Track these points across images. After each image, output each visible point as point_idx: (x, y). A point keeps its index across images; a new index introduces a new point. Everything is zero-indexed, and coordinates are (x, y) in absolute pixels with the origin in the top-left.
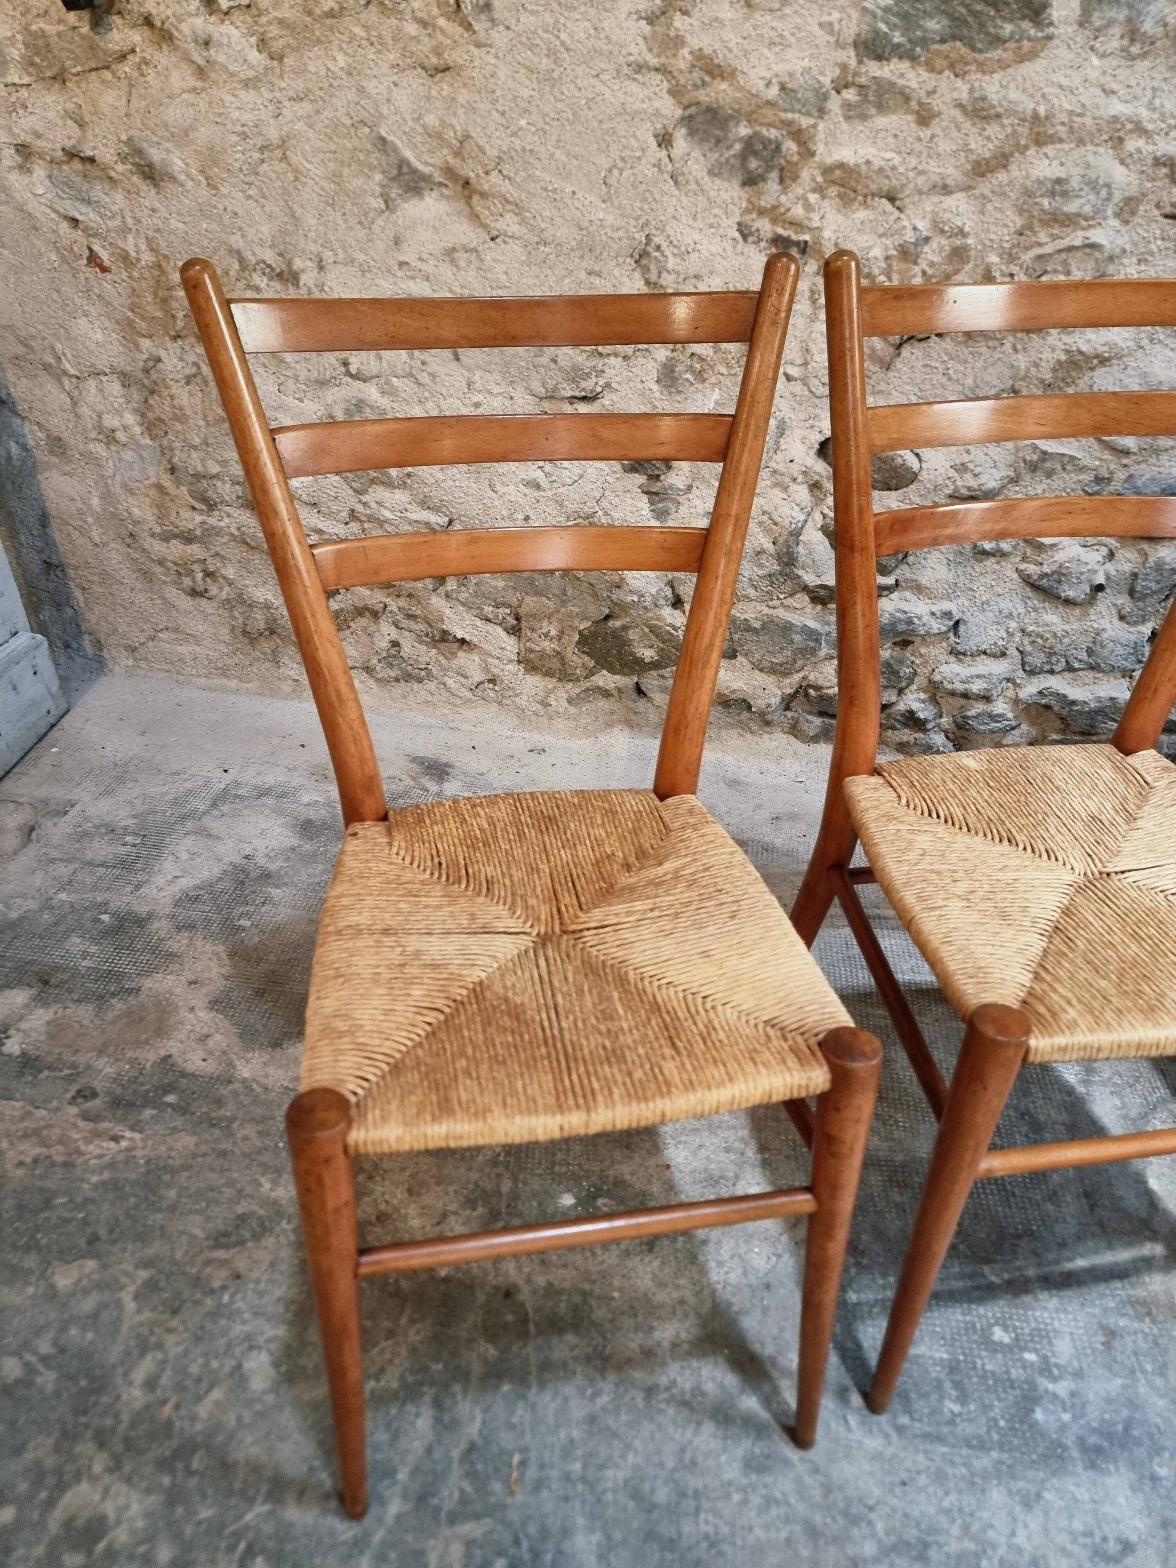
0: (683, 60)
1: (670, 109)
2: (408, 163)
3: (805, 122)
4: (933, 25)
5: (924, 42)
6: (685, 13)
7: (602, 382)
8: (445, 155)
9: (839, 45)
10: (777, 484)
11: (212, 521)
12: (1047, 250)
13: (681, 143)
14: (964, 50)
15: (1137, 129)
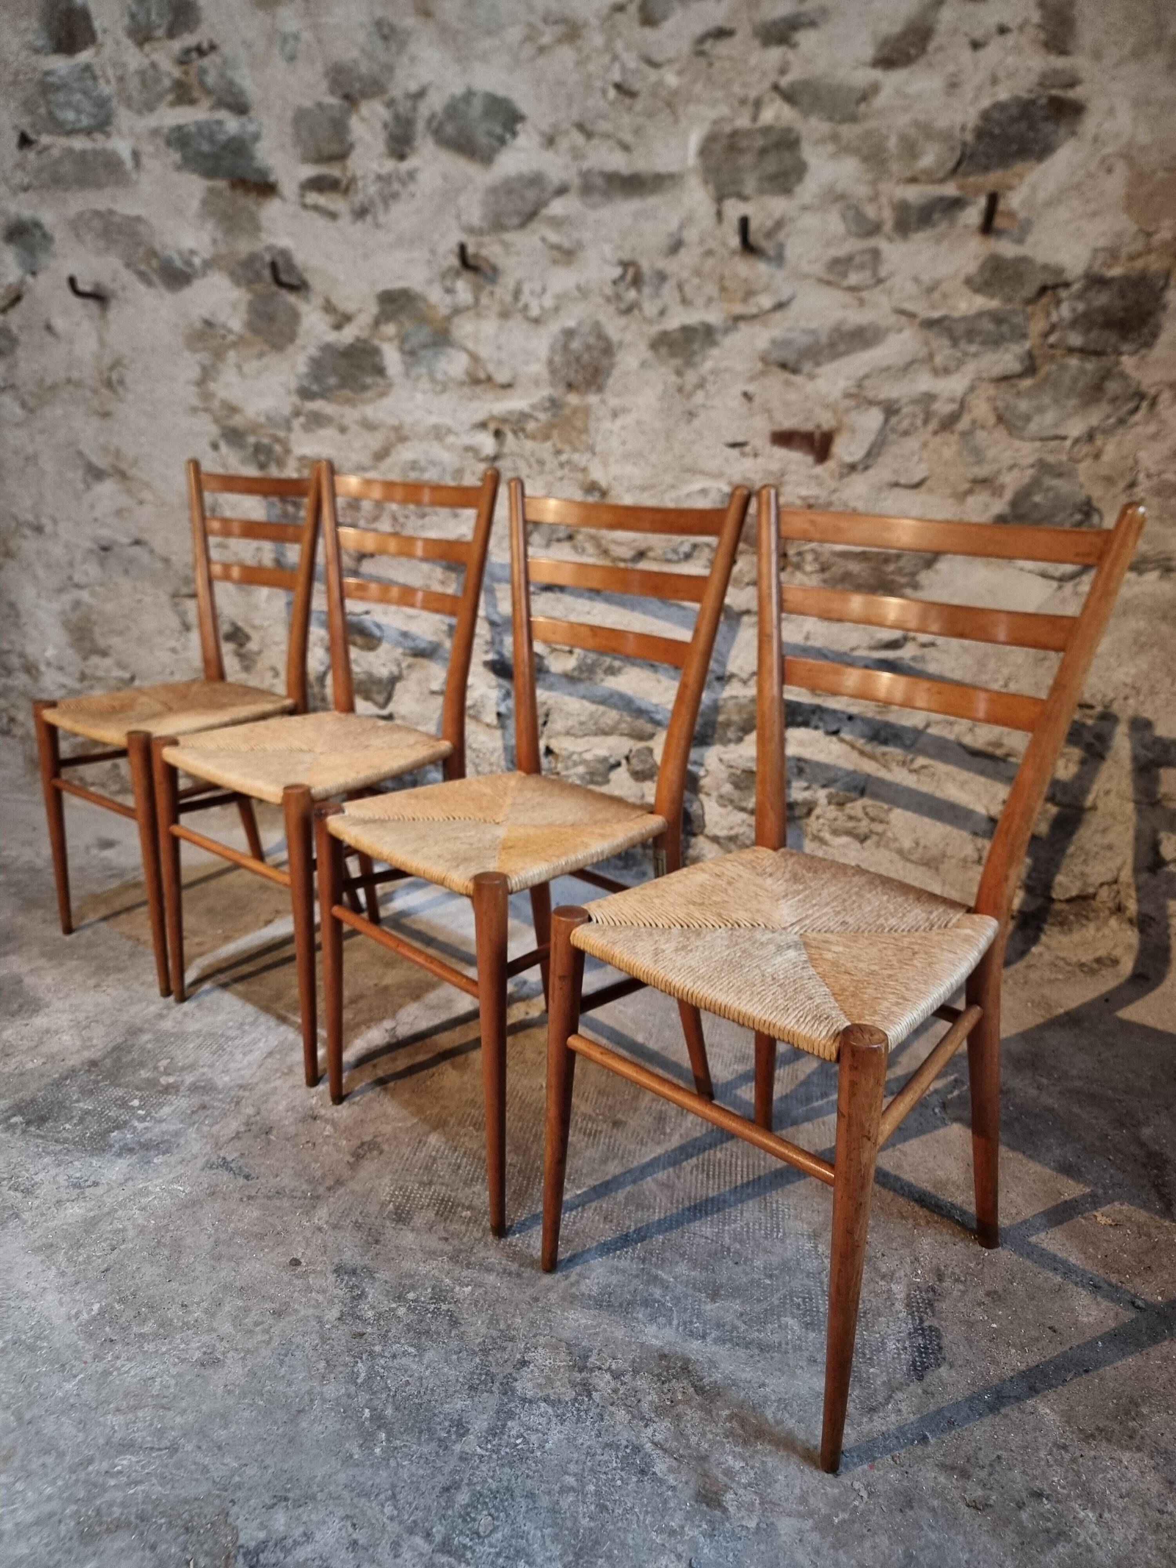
0: (216, 404)
1: (214, 430)
2: (94, 464)
3: (281, 434)
4: (332, 381)
6: (214, 381)
8: (110, 459)
9: (289, 393)
13: (224, 448)
14: (351, 393)
15: (449, 431)
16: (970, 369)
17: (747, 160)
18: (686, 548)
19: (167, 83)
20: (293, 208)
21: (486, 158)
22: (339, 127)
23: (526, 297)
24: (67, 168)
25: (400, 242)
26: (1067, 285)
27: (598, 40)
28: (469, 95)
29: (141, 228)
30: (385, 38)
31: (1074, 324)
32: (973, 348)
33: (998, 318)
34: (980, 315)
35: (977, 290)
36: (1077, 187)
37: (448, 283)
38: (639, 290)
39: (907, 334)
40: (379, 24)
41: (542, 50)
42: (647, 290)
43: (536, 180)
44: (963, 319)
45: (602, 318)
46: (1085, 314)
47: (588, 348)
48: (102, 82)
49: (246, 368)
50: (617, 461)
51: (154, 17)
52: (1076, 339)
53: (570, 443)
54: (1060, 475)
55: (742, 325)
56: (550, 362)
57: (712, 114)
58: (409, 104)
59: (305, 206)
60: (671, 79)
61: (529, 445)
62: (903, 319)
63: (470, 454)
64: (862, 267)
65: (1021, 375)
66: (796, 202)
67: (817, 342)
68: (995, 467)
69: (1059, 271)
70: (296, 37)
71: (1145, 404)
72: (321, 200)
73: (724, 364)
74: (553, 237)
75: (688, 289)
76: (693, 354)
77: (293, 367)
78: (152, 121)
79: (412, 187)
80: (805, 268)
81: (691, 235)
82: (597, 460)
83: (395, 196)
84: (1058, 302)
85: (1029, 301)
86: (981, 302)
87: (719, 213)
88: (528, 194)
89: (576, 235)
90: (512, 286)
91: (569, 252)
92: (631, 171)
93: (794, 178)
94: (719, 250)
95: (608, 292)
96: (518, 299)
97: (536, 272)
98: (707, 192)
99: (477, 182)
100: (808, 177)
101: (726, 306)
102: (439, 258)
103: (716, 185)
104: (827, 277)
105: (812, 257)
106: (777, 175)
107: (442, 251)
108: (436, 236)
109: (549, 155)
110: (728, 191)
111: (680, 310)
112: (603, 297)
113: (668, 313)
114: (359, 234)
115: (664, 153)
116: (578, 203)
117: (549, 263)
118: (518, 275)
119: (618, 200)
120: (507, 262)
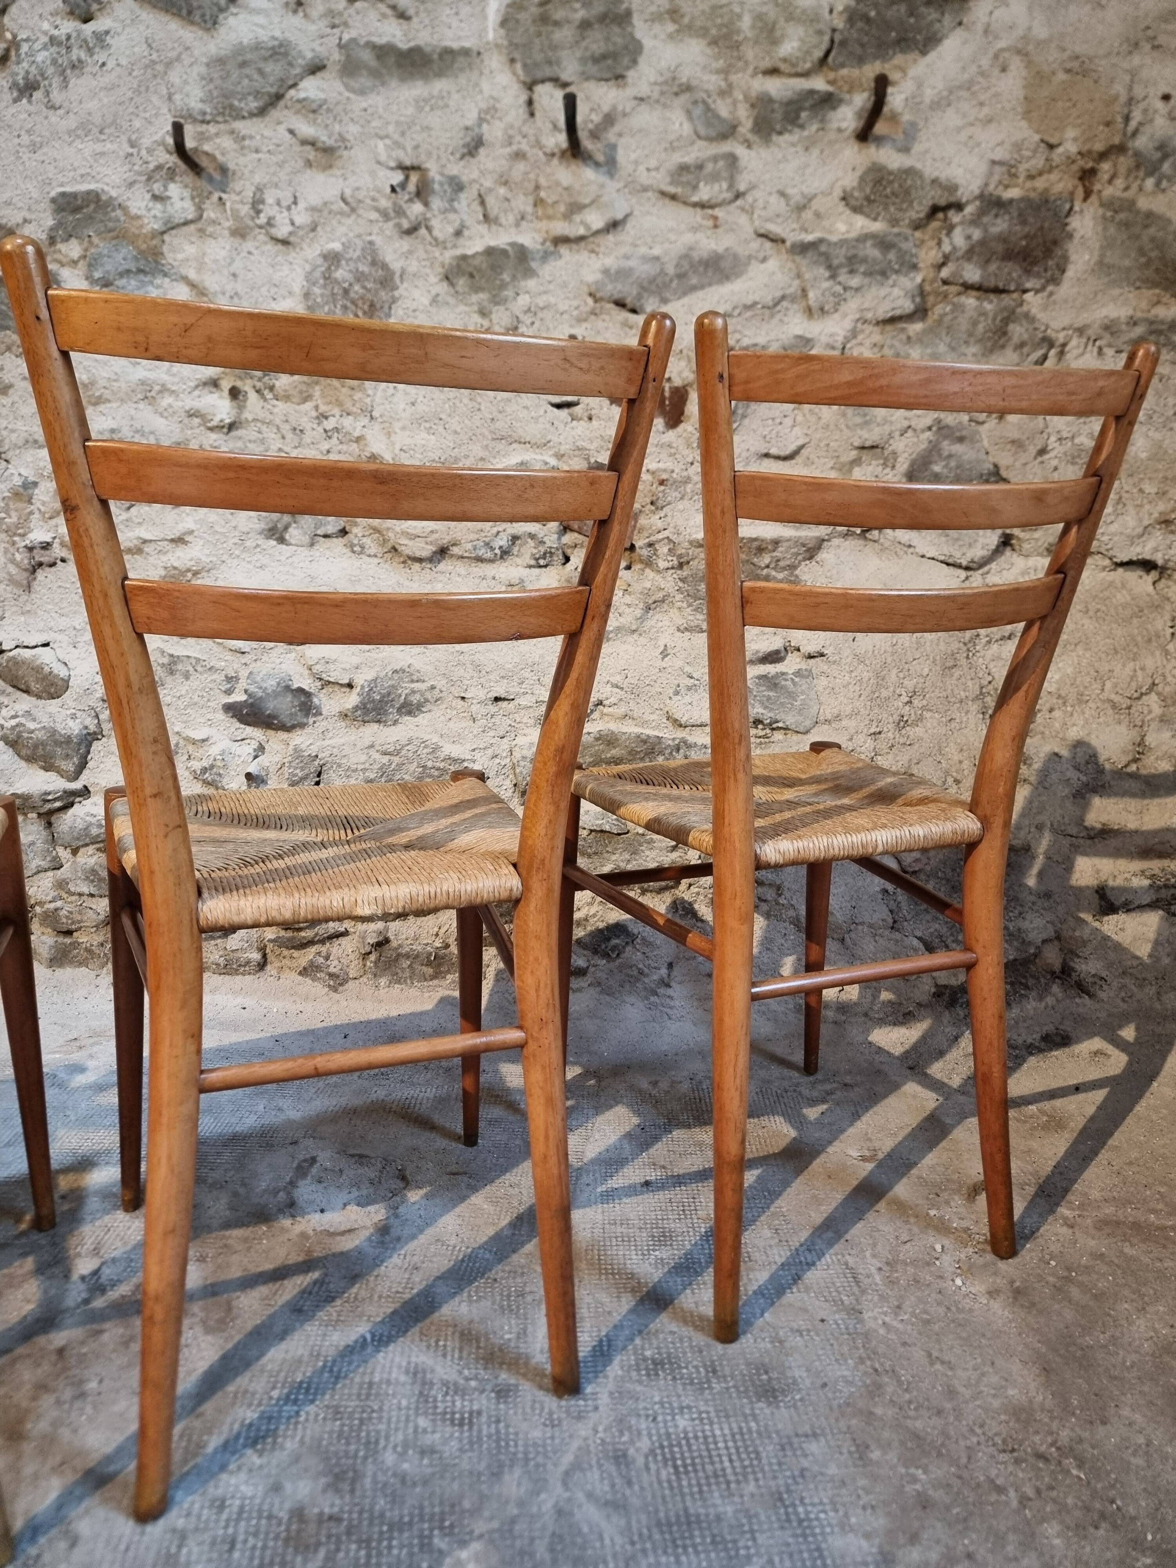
15: (164, 390)
16: (852, 306)
17: (564, 35)
18: (502, 541)
21: (209, 20)
23: (269, 210)
25: (84, 129)
26: (959, 207)
31: (969, 254)
32: (855, 281)
33: (884, 244)
34: (863, 238)
35: (856, 210)
36: (968, 86)
37: (157, 188)
38: (426, 204)
39: (772, 264)
42: (436, 203)
43: (280, 51)
44: (842, 243)
45: (378, 240)
46: (983, 243)
47: (360, 278)
50: (403, 428)
52: (972, 274)
53: (340, 404)
54: (961, 440)
55: (564, 250)
56: (307, 295)
61: (281, 407)
62: (768, 245)
63: (197, 421)
64: (715, 177)
65: (909, 317)
66: (630, 92)
67: (662, 272)
68: (887, 429)
69: (952, 188)
71: (1053, 352)
73: (541, 301)
74: (306, 130)
75: (490, 201)
76: (503, 286)
79: (101, 57)
80: (644, 178)
81: (493, 132)
82: (377, 427)
83: (77, 66)
84: (950, 229)
85: (918, 226)
86: (861, 224)
87: (530, 102)
88: (269, 67)
89: (337, 127)
90: (249, 194)
91: (328, 151)
92: (412, 44)
93: (626, 61)
94: (531, 152)
95: (384, 203)
96: (258, 212)
97: (283, 175)
98: (514, 74)
99: (196, 52)
100: (642, 60)
101: (544, 225)
102: (144, 153)
103: (525, 66)
104: (672, 190)
105: (653, 163)
106: (604, 57)
107: (146, 142)
108: (137, 123)
109: (297, 20)
110: (539, 75)
111: (483, 229)
112: (377, 210)
113: (466, 233)
114: (24, 116)
115: (455, 23)
116: (338, 86)
117: (300, 163)
118: (257, 179)
119: (394, 83)
120: (242, 161)
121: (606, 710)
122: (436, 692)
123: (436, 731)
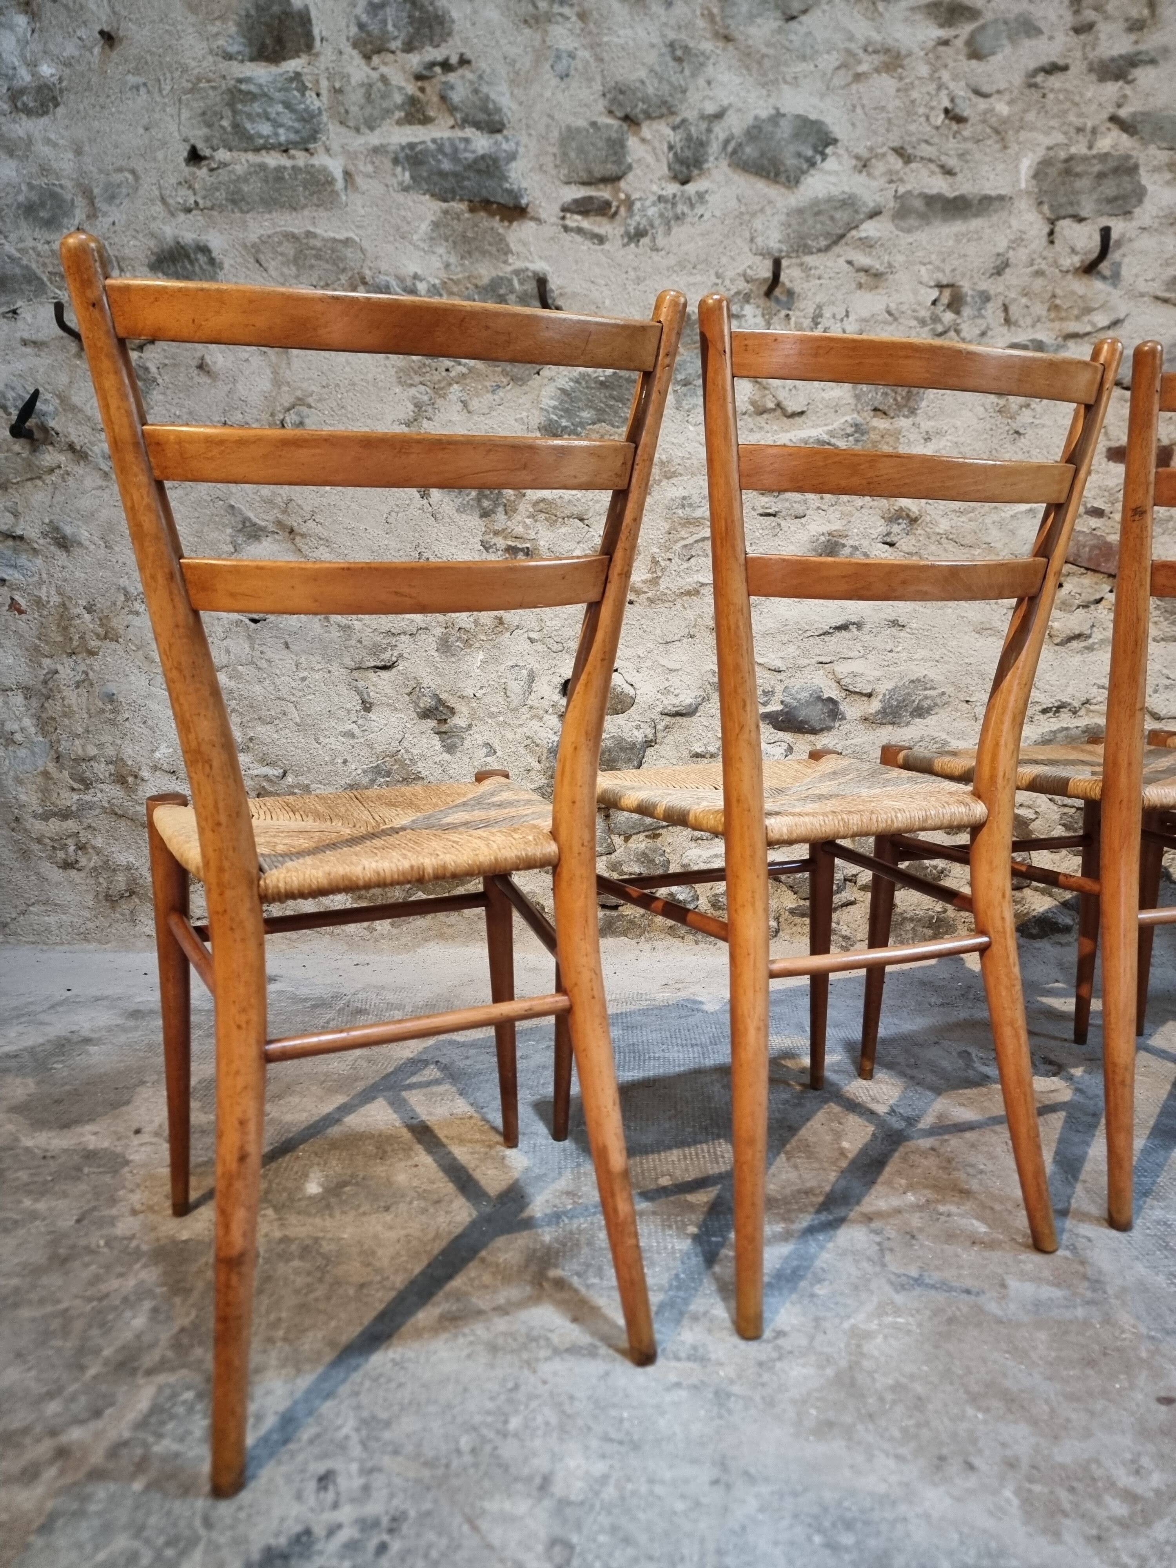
2: (250, 520)
4: (586, 415)
5: (582, 425)
6: (429, 419)
7: (396, 653)
8: (276, 513)
10: (533, 717)
11: (88, 798)
12: (690, 540)
13: (436, 494)
14: (608, 428)
17: (1083, 183)
19: (398, 98)
20: (551, 229)
21: (792, 181)
22: (617, 147)
23: (826, 322)
24: (253, 188)
25: (681, 265)
27: (924, 70)
28: (777, 116)
29: (349, 253)
30: (678, 60)
37: (736, 308)
38: (958, 312)
40: (672, 45)
41: (858, 77)
42: (967, 311)
43: (848, 202)
48: (310, 95)
49: (474, 404)
51: (390, 27)
55: (1070, 344)
57: (1048, 141)
58: (704, 126)
59: (566, 229)
60: (1002, 108)
66: (1135, 224)
70: (572, 56)
72: (585, 223)
74: (863, 260)
75: (1013, 309)
77: (537, 401)
78: (374, 139)
79: (699, 210)
80: (1142, 286)
81: (1019, 256)
83: (680, 217)
87: (1051, 233)
88: (838, 215)
89: (886, 258)
90: (811, 310)
91: (878, 275)
92: (956, 193)
93: (1134, 201)
94: (1049, 271)
95: (924, 313)
96: (817, 324)
97: (840, 296)
98: (1041, 212)
99: (779, 205)
100: (1147, 200)
101: (1057, 325)
102: (727, 282)
103: (1051, 207)
104: (1167, 295)
105: (1150, 276)
106: (1116, 199)
107: (730, 274)
108: (724, 260)
109: (862, 178)
110: (1063, 212)
111: (1004, 329)
112: (916, 318)
113: (990, 333)
114: (631, 257)
115: (992, 177)
116: (890, 226)
117: (854, 286)
118: (818, 299)
119: (937, 223)
120: (806, 285)
121: (1092, 708)
122: (945, 697)
123: (943, 730)
